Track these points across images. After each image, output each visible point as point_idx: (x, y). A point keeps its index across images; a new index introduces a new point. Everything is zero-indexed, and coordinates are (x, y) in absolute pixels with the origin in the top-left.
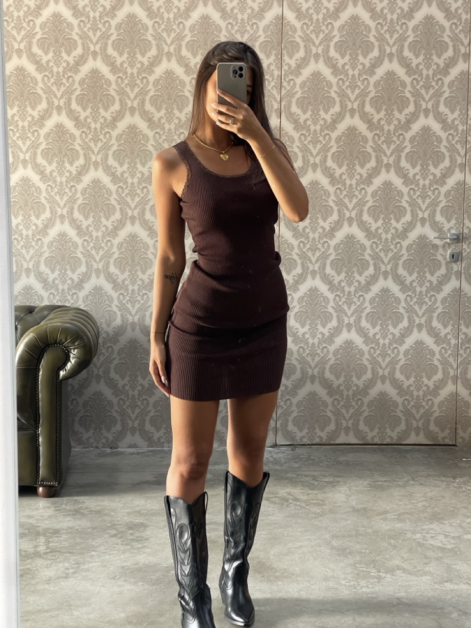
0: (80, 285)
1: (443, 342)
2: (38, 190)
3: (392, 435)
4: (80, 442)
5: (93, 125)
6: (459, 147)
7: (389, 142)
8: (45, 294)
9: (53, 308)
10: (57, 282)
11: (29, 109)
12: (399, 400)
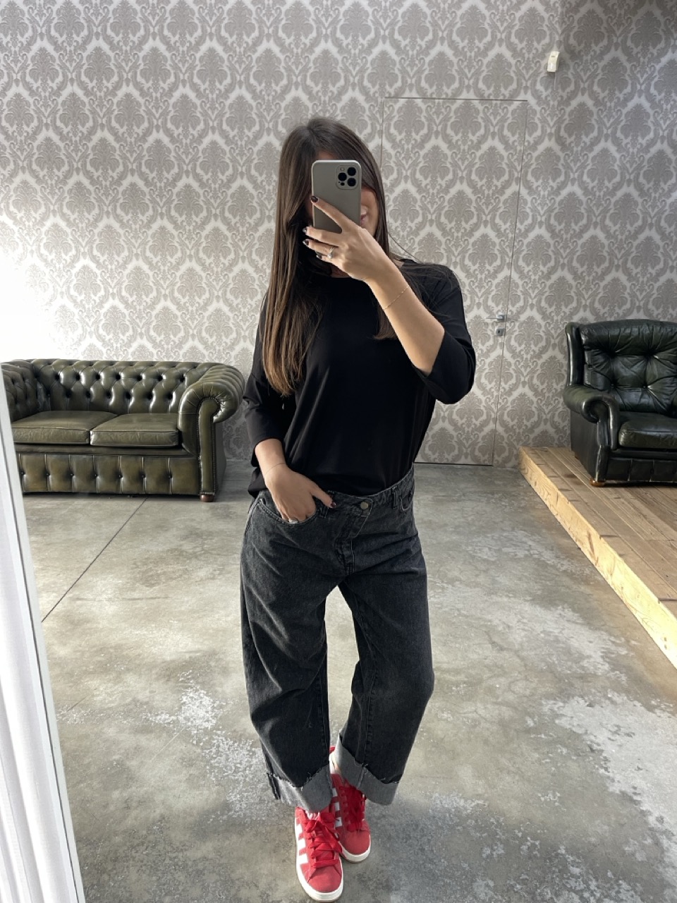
0: (232, 347)
1: (489, 394)
2: (200, 277)
3: (448, 457)
4: (234, 455)
5: (241, 229)
6: (508, 250)
7: (456, 246)
8: (206, 353)
9: (211, 365)
10: (214, 344)
11: (194, 217)
12: (455, 434)
